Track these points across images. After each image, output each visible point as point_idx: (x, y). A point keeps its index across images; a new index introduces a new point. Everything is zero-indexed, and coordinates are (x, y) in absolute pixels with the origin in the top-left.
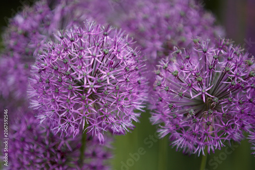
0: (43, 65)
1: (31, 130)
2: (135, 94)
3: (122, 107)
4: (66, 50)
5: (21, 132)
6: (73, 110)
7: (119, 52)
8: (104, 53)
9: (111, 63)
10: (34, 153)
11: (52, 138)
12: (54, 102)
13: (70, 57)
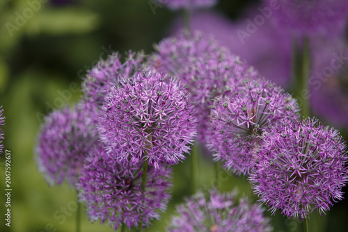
0: (109, 105)
1: (101, 160)
2: (185, 130)
3: (173, 140)
4: (127, 93)
5: (94, 163)
6: (132, 142)
7: (171, 95)
8: (158, 94)
9: (163, 103)
10: (103, 180)
11: (118, 167)
12: (117, 135)
13: (131, 98)
